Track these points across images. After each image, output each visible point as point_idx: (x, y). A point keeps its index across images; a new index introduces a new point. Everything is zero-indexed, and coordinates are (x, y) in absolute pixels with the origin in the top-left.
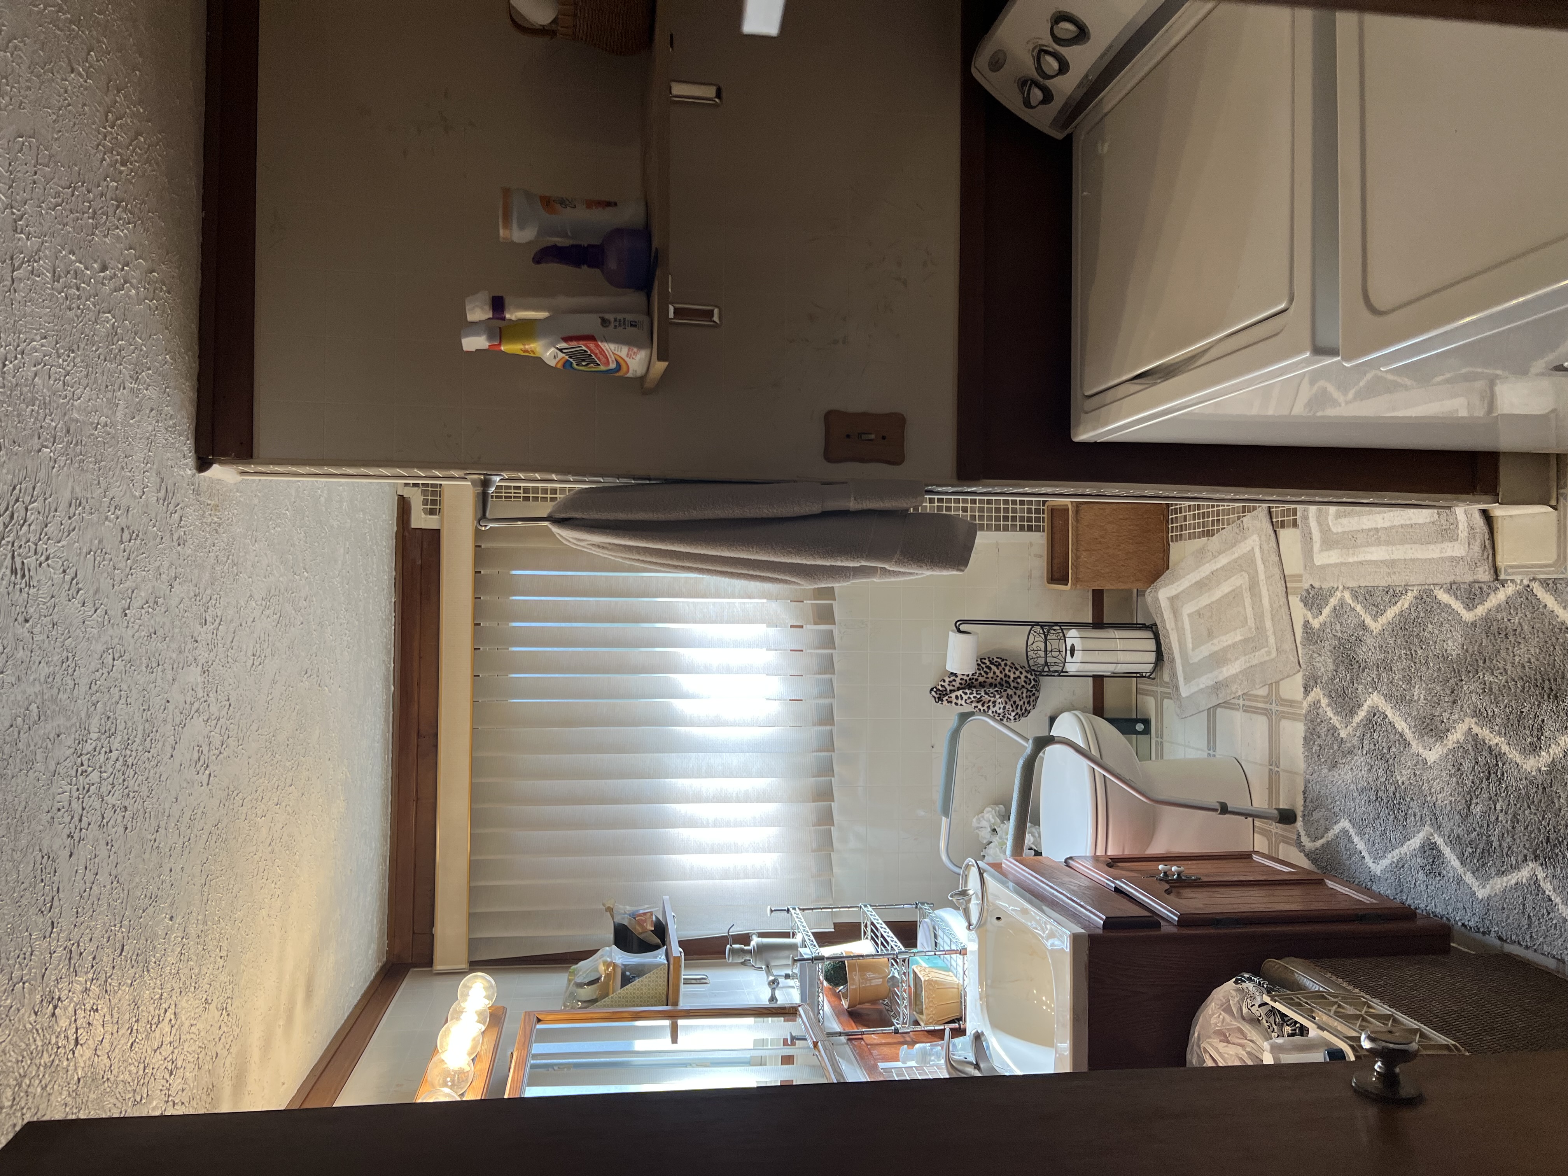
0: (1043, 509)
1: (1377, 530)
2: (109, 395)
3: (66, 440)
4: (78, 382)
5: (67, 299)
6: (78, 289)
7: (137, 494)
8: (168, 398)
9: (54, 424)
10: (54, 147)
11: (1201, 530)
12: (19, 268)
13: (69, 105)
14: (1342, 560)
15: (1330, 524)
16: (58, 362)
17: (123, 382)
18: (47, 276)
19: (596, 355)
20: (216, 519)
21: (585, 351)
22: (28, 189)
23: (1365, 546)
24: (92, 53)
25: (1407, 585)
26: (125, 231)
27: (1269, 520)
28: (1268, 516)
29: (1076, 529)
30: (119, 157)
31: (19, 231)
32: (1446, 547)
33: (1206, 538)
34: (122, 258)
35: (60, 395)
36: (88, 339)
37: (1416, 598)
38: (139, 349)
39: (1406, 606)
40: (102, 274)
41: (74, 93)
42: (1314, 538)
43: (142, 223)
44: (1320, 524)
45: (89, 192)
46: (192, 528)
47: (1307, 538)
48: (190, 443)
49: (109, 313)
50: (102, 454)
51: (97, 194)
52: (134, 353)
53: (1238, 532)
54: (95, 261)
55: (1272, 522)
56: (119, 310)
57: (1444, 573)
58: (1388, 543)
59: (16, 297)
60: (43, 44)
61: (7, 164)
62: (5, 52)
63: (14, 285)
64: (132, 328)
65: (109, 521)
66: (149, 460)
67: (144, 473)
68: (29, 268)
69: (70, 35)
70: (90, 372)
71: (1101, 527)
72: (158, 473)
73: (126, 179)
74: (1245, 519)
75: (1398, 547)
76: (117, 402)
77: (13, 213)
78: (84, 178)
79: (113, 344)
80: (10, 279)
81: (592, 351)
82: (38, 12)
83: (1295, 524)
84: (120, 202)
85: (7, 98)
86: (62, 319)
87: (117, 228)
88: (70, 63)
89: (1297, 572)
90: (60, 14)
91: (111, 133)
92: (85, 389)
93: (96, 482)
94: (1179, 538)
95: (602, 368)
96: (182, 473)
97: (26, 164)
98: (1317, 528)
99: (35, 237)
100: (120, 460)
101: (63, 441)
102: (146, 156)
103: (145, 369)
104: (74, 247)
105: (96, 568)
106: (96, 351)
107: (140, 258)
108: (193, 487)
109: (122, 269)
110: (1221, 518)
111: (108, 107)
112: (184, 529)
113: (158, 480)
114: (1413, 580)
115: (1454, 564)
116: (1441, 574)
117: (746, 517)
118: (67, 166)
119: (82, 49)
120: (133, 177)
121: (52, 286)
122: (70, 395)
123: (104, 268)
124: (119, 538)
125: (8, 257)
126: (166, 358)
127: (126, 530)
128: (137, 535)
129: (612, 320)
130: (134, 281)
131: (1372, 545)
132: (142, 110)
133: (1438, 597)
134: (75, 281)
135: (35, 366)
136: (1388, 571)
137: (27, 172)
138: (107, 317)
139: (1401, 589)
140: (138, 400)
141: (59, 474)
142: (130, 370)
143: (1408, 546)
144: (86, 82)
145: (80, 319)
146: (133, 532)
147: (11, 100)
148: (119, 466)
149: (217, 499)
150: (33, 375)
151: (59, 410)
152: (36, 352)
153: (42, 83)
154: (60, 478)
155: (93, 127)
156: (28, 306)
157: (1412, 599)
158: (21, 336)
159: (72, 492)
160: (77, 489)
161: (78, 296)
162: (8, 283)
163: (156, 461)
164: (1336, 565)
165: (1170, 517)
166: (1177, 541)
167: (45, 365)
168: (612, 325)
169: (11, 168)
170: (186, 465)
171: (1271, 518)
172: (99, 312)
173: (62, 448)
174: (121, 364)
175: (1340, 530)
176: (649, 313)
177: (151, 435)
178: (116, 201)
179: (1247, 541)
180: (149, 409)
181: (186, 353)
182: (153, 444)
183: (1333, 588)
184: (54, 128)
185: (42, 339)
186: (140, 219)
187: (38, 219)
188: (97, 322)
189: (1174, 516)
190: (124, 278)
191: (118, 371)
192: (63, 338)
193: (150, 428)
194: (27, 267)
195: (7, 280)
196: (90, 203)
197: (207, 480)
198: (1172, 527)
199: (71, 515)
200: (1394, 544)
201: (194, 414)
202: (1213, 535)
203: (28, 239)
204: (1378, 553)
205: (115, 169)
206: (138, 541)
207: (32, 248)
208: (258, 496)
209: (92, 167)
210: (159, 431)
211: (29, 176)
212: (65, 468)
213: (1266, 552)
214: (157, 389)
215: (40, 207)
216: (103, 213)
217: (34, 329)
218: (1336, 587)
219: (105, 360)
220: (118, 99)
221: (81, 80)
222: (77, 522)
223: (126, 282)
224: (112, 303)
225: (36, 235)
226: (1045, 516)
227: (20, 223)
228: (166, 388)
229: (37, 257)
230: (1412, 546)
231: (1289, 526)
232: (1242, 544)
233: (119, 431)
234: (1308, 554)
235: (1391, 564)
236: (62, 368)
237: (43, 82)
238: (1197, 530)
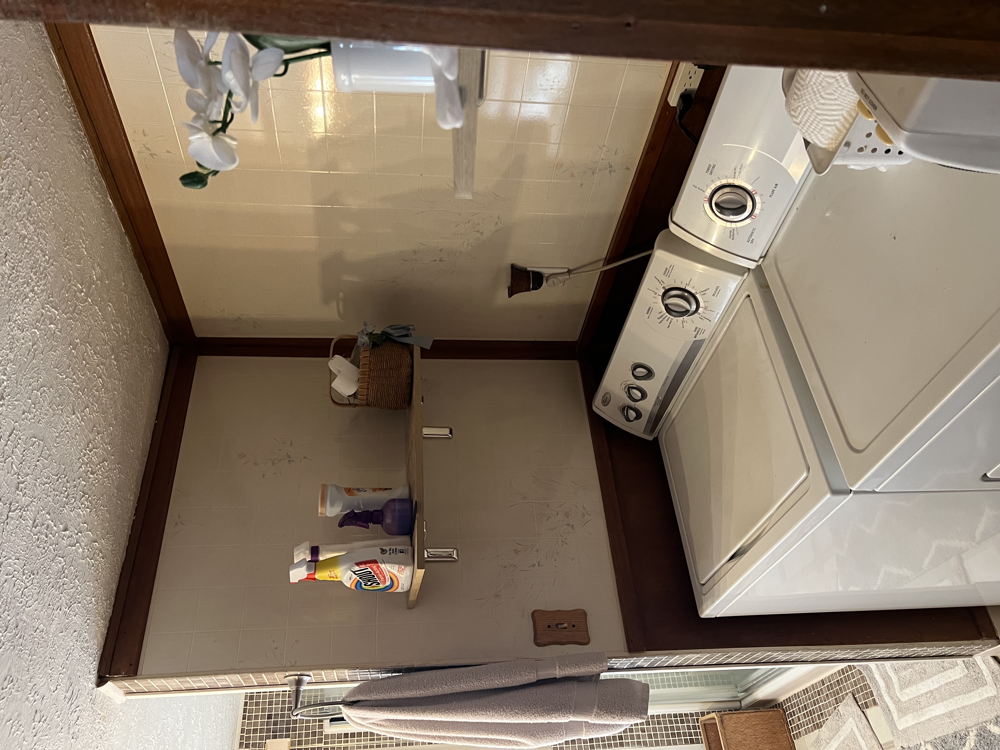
0: (698, 726)
1: (931, 692)
2: (50, 611)
3: (14, 631)
4: (31, 596)
5: (38, 540)
6: (46, 537)
7: (52, 688)
8: (87, 627)
9: (9, 618)
10: (53, 450)
11: (812, 725)
12: (14, 511)
13: (67, 431)
14: (916, 721)
15: (899, 695)
16: (22, 578)
17: (61, 606)
18: (29, 522)
19: (377, 574)
20: (102, 728)
21: (371, 573)
22: (32, 468)
23: (928, 706)
24: (87, 409)
25: (967, 728)
26: (84, 512)
27: (856, 704)
28: (854, 701)
29: (725, 735)
30: (90, 469)
31: (19, 489)
32: (982, 692)
33: (818, 730)
34: (78, 527)
35: (18, 600)
36: (45, 570)
37: (977, 736)
38: (76, 587)
39: (973, 744)
40: (64, 533)
41: (72, 426)
42: (891, 710)
43: (96, 511)
44: (892, 698)
45: (67, 482)
46: (84, 728)
47: (887, 711)
48: (95, 664)
49: (63, 558)
50: (35, 650)
51: (72, 485)
52: (72, 589)
53: (838, 718)
54: (62, 524)
55: (859, 705)
56: (69, 558)
57: (988, 711)
58: (943, 699)
59: (6, 528)
60: (60, 395)
61: (23, 449)
62: (38, 392)
63: (8, 520)
64: (75, 573)
65: (29, 701)
66: (65, 666)
67: (60, 674)
68: (20, 513)
69: (77, 396)
70: (41, 591)
71: (742, 732)
72: (69, 678)
73: (92, 483)
74: (839, 708)
75: (950, 700)
76: (53, 617)
77: (18, 478)
78: (66, 473)
79: (60, 579)
80: (6, 516)
81: (374, 571)
82: (62, 379)
83: (875, 703)
84: (85, 493)
85: (32, 415)
86: (32, 551)
87: (80, 508)
88: (73, 410)
89: (888, 740)
90: (74, 384)
91: (89, 455)
92: (35, 602)
93: (27, 669)
94: (799, 735)
95: (381, 586)
96: (85, 684)
97: (34, 454)
98: (891, 702)
99: (29, 497)
100: (46, 659)
101: (12, 632)
102: (106, 474)
103: (76, 602)
104: (51, 511)
105: (11, 735)
106: (48, 579)
107: (90, 531)
108: (91, 697)
109: (77, 534)
110: (823, 712)
111: (90, 440)
112: (78, 727)
113: (68, 684)
114: (970, 723)
115: (991, 703)
116: (986, 713)
117: (483, 688)
118: (58, 463)
119: (82, 405)
120: (96, 483)
121: (31, 529)
122: (24, 602)
123: (66, 530)
124: (33, 718)
125: (8, 502)
126: (92, 600)
127: (38, 712)
128: (45, 720)
129: (388, 550)
130: (83, 544)
131: (932, 704)
132: (110, 449)
133: (992, 731)
134: (46, 531)
135: (7, 575)
136: (950, 720)
137: (33, 458)
138: (61, 560)
139: (964, 732)
140: (67, 621)
141: (3, 655)
142: (67, 599)
143: (957, 698)
144: (80, 422)
145: (43, 556)
146: (43, 716)
147: (34, 417)
148: (45, 664)
149: (105, 712)
150: (4, 581)
151: (15, 610)
152: (10, 566)
153: (54, 415)
154: (3, 657)
155: (79, 448)
156: (13, 536)
157: (974, 738)
158: (4, 553)
159: (9, 671)
160: (13, 670)
161: (46, 541)
162: (5, 518)
163: (70, 669)
164: (913, 727)
165: (788, 720)
166: (798, 738)
167: (13, 577)
168: (388, 552)
169: (24, 453)
170: (90, 679)
171: (857, 703)
172: (56, 555)
173: (10, 636)
174: (62, 593)
175: (907, 699)
176: (412, 545)
177: (71, 649)
178: (83, 493)
179: (846, 725)
180: (74, 630)
181: (106, 600)
182: (70, 655)
183: (917, 745)
184: (55, 440)
185: (16, 559)
186: (95, 508)
187: (32, 487)
188: (53, 561)
189: (791, 719)
190: (77, 540)
191: (59, 597)
192: (29, 564)
193: (71, 644)
194: (18, 513)
195: (4, 516)
196: (67, 489)
197: (102, 695)
198: (792, 728)
199: (4, 687)
200: (946, 699)
201: (103, 644)
202: (821, 726)
203: (24, 496)
204: (939, 709)
205: (87, 475)
206: (45, 725)
207: (25, 503)
208: (135, 720)
209: (73, 469)
210: (76, 648)
211: (34, 461)
212: (9, 651)
213: (862, 729)
214: (82, 618)
215: (36, 480)
216: (73, 497)
217: (13, 551)
218: (919, 744)
219: (53, 587)
220: (97, 438)
221: (78, 421)
222: (6, 694)
223: (77, 543)
224: (65, 552)
225: (29, 496)
226: (701, 730)
227: (21, 485)
228: (87, 619)
229: (26, 509)
230: (959, 697)
231: (871, 706)
232: (844, 728)
233: (50, 639)
234: (891, 722)
235: (951, 714)
236: (24, 583)
237: (56, 414)
238: (809, 726)
